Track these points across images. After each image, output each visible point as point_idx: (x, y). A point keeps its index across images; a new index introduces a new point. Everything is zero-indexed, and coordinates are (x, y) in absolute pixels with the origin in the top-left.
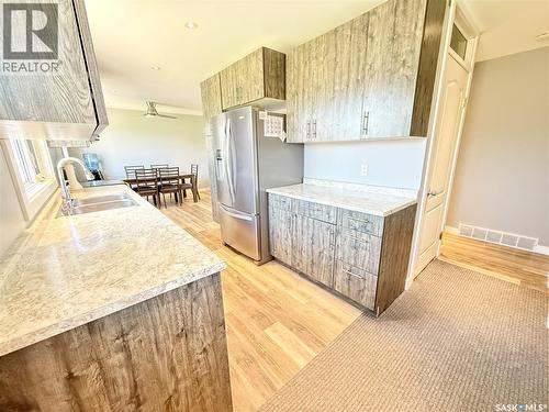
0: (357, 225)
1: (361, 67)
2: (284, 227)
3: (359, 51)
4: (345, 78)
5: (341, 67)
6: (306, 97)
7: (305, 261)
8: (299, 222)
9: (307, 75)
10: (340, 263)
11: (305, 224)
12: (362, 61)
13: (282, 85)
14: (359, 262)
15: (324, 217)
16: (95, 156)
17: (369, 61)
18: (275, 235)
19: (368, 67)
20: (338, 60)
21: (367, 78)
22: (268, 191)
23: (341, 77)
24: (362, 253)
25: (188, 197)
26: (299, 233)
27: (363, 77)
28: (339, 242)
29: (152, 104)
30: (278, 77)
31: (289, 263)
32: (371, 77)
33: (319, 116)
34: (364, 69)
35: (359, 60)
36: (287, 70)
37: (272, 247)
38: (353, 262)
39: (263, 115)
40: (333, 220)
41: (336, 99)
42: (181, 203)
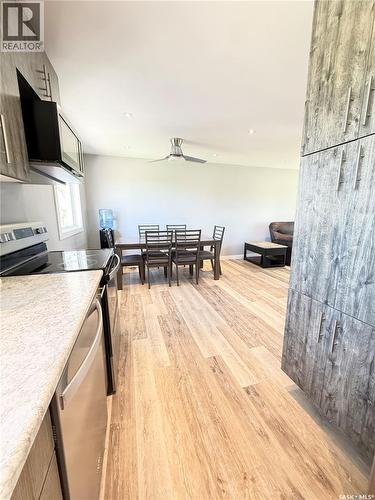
29: (177, 142)
42: (197, 278)
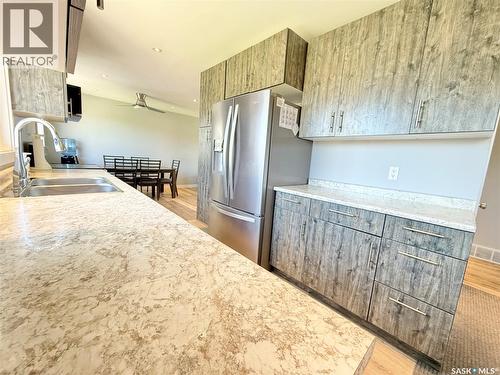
0: (420, 240)
1: (417, 49)
2: (294, 233)
3: (416, 31)
4: (391, 64)
5: (386, 51)
6: (331, 87)
7: (323, 279)
8: (320, 229)
9: (335, 62)
10: (383, 288)
11: (329, 232)
12: (419, 44)
13: (301, 74)
14: (420, 291)
15: (363, 226)
16: (74, 141)
17: (431, 42)
18: (280, 242)
19: (427, 50)
20: (382, 44)
21: (426, 62)
22: (276, 189)
23: (384, 63)
24: (426, 279)
25: (165, 193)
26: (318, 243)
27: (420, 62)
28: (384, 258)
29: (142, 96)
30: (298, 64)
31: (298, 278)
32: (433, 60)
33: (348, 107)
34: (421, 52)
35: (414, 42)
36: (308, 58)
37: (274, 257)
38: (407, 289)
39: (280, 102)
40: (377, 230)
41: (376, 88)
42: (158, 197)
